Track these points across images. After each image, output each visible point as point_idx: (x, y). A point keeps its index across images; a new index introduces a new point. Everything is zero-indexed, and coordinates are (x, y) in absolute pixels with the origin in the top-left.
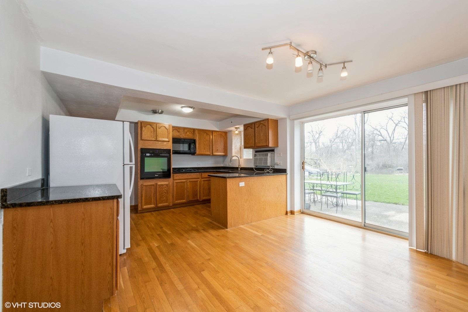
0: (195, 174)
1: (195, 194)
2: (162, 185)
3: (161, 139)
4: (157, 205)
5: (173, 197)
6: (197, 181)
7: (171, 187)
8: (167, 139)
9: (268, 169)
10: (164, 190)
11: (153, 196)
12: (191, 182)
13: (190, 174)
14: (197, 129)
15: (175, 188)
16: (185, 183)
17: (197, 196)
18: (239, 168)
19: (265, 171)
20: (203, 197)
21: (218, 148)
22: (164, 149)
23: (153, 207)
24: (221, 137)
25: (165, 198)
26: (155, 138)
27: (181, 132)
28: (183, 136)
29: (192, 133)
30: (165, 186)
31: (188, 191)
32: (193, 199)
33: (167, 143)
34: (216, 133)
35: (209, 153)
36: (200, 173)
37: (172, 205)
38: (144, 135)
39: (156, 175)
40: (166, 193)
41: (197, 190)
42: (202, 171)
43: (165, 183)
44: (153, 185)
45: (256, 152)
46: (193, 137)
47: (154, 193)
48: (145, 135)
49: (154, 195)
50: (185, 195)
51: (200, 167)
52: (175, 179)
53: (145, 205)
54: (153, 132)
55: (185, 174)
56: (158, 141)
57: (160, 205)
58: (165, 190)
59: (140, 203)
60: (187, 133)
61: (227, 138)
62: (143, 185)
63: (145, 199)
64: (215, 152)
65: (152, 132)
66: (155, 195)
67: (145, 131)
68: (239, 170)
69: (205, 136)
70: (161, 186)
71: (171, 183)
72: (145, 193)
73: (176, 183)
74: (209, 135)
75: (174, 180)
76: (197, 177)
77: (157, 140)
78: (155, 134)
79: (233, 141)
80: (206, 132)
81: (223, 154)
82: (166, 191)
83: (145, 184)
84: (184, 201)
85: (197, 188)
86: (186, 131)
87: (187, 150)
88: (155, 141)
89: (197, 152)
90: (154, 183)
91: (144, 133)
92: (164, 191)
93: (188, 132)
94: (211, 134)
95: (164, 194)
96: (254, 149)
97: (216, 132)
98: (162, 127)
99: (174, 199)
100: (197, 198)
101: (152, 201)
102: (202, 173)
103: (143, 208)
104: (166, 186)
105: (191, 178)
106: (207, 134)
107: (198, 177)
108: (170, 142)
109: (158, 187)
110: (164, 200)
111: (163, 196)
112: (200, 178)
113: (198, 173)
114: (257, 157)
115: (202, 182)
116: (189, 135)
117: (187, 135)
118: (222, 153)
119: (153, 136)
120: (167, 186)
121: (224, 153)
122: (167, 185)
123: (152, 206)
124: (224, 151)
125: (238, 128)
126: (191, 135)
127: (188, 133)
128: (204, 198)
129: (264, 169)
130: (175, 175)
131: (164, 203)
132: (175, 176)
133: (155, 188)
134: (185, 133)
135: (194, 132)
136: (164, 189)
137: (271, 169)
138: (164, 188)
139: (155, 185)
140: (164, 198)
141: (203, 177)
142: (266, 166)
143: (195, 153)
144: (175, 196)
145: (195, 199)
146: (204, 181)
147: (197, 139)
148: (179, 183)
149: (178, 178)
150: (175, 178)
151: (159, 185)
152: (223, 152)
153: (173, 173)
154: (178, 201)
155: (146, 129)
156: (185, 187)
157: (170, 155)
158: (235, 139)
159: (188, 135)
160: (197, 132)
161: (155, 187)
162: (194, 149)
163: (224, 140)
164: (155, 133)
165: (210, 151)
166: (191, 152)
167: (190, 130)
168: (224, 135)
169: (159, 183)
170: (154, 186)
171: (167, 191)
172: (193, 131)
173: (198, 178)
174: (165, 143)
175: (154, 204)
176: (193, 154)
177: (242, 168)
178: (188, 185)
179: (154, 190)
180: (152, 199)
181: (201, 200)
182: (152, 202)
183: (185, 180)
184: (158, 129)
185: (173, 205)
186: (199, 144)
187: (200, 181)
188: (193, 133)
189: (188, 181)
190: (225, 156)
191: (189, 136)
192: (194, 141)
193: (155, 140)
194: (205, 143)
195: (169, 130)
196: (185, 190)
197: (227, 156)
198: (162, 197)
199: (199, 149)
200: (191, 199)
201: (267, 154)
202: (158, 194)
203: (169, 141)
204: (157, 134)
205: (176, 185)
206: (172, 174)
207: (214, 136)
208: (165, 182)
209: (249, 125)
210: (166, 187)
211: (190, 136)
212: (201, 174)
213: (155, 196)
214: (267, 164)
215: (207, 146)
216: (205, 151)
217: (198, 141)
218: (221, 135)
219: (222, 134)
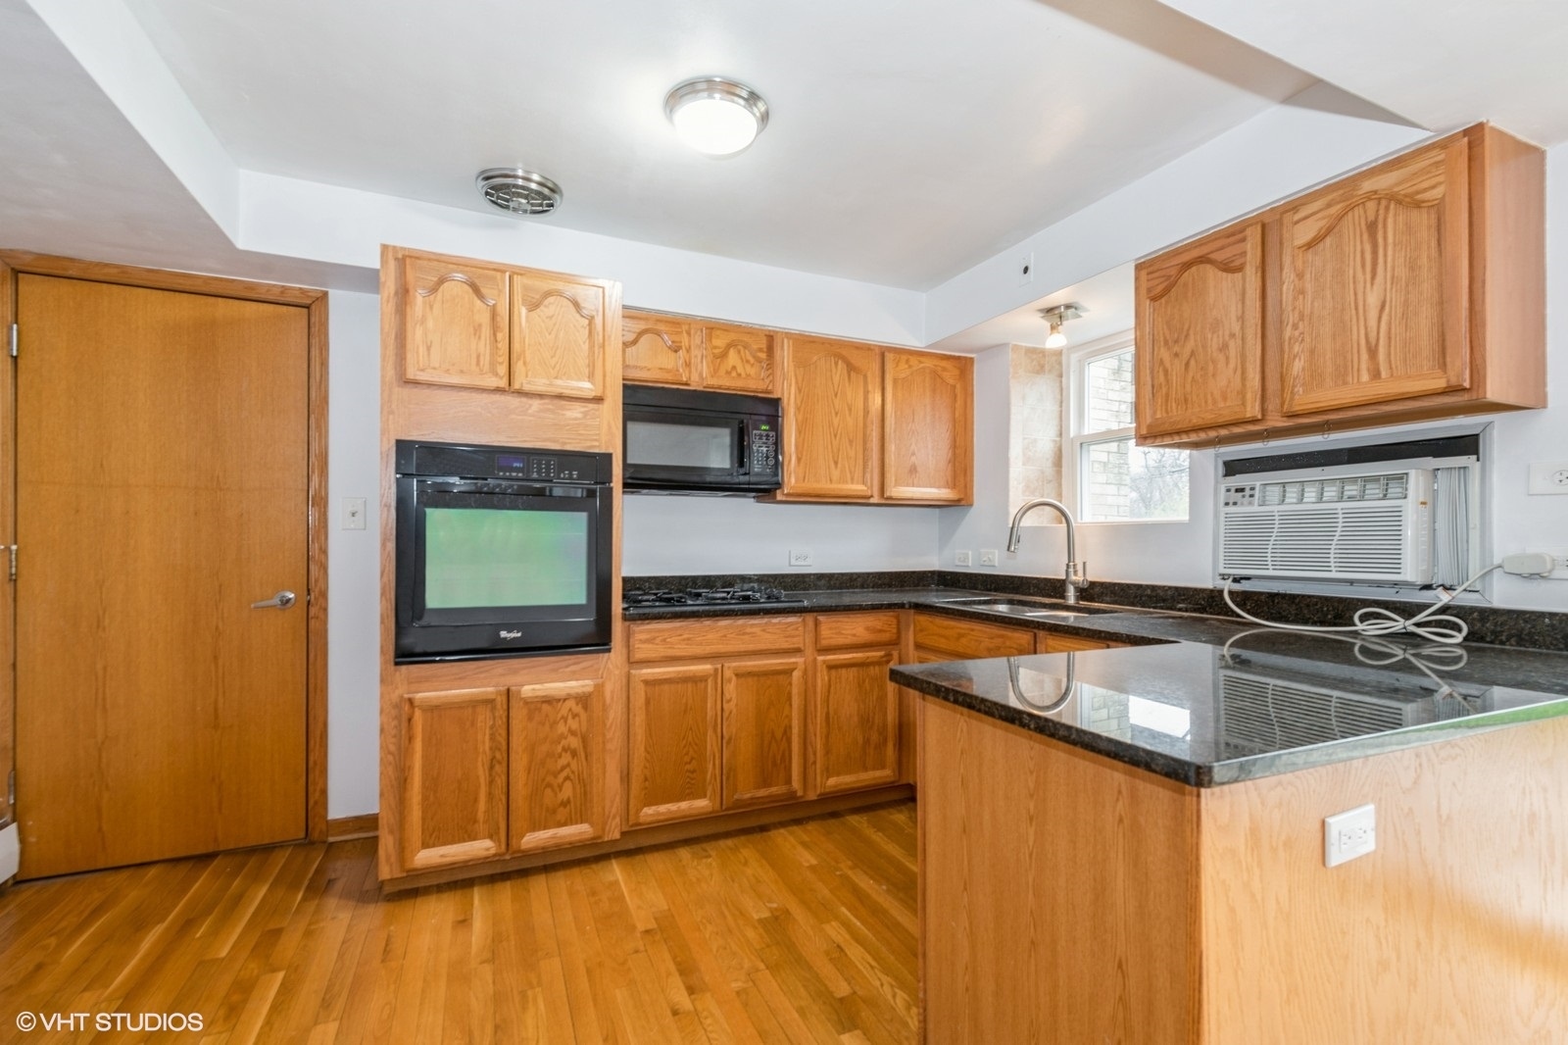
0: (776, 620)
1: (772, 760)
2: (549, 701)
3: (540, 384)
4: (514, 842)
5: (626, 778)
6: (788, 672)
7: (612, 715)
8: (586, 387)
9: (1407, 610)
10: (562, 737)
11: (483, 781)
12: (750, 680)
13: (741, 621)
14: (789, 335)
15: (639, 719)
16: (710, 682)
17: (788, 769)
18: (1073, 583)
19: (1360, 627)
20: (829, 772)
21: (913, 458)
22: (568, 448)
23: (485, 853)
24: (934, 391)
25: (567, 792)
26: (503, 370)
27: (688, 350)
28: (700, 374)
29: (759, 361)
30: (571, 703)
31: (730, 739)
32: (762, 793)
33: (585, 414)
34: (903, 366)
35: (858, 488)
36: (810, 618)
37: (617, 835)
38: (422, 350)
39: (503, 634)
40: (574, 754)
41: (787, 732)
42: (822, 598)
43: (573, 683)
44: (489, 702)
45: (1232, 468)
46: (761, 386)
47: (493, 758)
48: (429, 349)
49: (492, 768)
50: (710, 766)
51: (803, 576)
52: (638, 656)
53: (425, 845)
54: (486, 331)
55: (708, 622)
56: (520, 393)
57: (533, 839)
58: (573, 733)
59: (391, 832)
60: (724, 355)
61: (968, 394)
62: (411, 701)
63: (425, 798)
64: (897, 484)
65: (477, 329)
66: (499, 769)
67: (430, 324)
68: (1071, 601)
69: (836, 379)
70: (545, 707)
71: (613, 688)
72: (425, 757)
73: (647, 683)
74: (865, 377)
75: (632, 663)
76: (785, 646)
77: (516, 386)
78: (503, 346)
79: (1014, 410)
80: (844, 352)
81: (943, 493)
82: (574, 742)
83: (425, 696)
84: (701, 804)
85: (789, 718)
86: (717, 342)
87: (727, 465)
88: (498, 390)
89: (791, 480)
90: (490, 689)
91: (419, 332)
92: (564, 742)
93: (732, 352)
94: (876, 367)
95: (563, 761)
96: (1210, 452)
97: (904, 357)
98: (551, 299)
99: (633, 793)
100: (788, 781)
101: (481, 816)
102: (822, 618)
103: (409, 866)
104: (578, 709)
105: (751, 647)
106: (851, 368)
107: (797, 642)
108: (606, 406)
109: (518, 715)
110: (565, 804)
111: (555, 775)
112: (809, 651)
113: (792, 619)
114: (1255, 508)
115: (822, 678)
116: (740, 369)
117: (728, 373)
118: (939, 487)
119: (486, 360)
120: (586, 708)
121: (953, 486)
122: (584, 700)
123: (481, 847)
124: (955, 477)
125: (1068, 307)
126: (752, 371)
127: (732, 355)
128: (832, 781)
129: (1353, 604)
130: (643, 631)
131: (565, 824)
132: (643, 636)
133: (501, 722)
134: (716, 357)
135: (770, 350)
136: (562, 728)
137: (1444, 610)
138: (565, 719)
139: (501, 700)
140: (560, 787)
141: (824, 643)
142: (1379, 584)
143: (779, 485)
144: (637, 771)
145: (774, 790)
146: (831, 667)
147: (789, 394)
148: (666, 687)
149: (660, 651)
150: (642, 651)
151: (527, 702)
152: (947, 486)
153: (625, 618)
154: (663, 808)
155: (437, 306)
156: (710, 713)
157: (608, 495)
158: (1024, 398)
159: (734, 368)
160: (785, 355)
161: (501, 712)
162: (772, 462)
163: (954, 410)
164: (502, 336)
165: (868, 476)
166: (753, 479)
167: (746, 338)
168: (950, 375)
169: (526, 688)
170: (493, 709)
171: (585, 741)
172: (764, 346)
173: (797, 651)
174: (575, 412)
175: (491, 837)
176: (766, 491)
177: (1093, 584)
178: (727, 696)
179: (492, 738)
180: (476, 800)
181: (812, 796)
182: (475, 821)
183: (706, 667)
184: (522, 312)
185: (623, 834)
186: (799, 432)
187: (805, 672)
188: (763, 356)
189: (728, 674)
190: (960, 503)
191: (739, 375)
192: (770, 409)
193: (503, 383)
194: (836, 421)
195: (598, 321)
196: (710, 732)
197: (971, 505)
198: (549, 785)
199: (799, 460)
200: (747, 792)
201: (1401, 478)
202: (519, 762)
203: (599, 400)
204: (516, 346)
205: (648, 702)
206: (618, 627)
207: (895, 381)
208: (574, 676)
209: (1203, 251)
210: (575, 716)
211: (748, 375)
212: (817, 624)
213: (501, 781)
214: (1397, 570)
215: (851, 442)
216: (836, 474)
217: (798, 409)
218: (935, 375)
219: (944, 369)
